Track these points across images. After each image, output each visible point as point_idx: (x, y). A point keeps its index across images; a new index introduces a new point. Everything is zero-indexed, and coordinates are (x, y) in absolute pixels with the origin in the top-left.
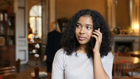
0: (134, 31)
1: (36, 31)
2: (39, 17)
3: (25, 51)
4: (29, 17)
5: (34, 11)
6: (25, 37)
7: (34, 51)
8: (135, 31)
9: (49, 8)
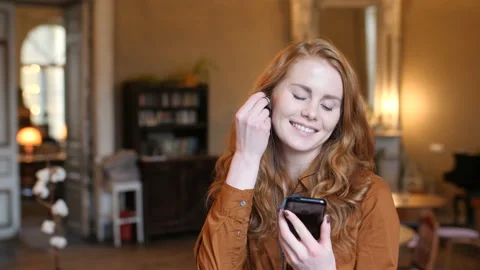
0: (380, 118)
1: (46, 115)
2: (53, 65)
3: (8, 192)
4: (20, 65)
5: (37, 47)
6: (7, 144)
7: (48, 227)
8: (386, 121)
9: (91, 43)
